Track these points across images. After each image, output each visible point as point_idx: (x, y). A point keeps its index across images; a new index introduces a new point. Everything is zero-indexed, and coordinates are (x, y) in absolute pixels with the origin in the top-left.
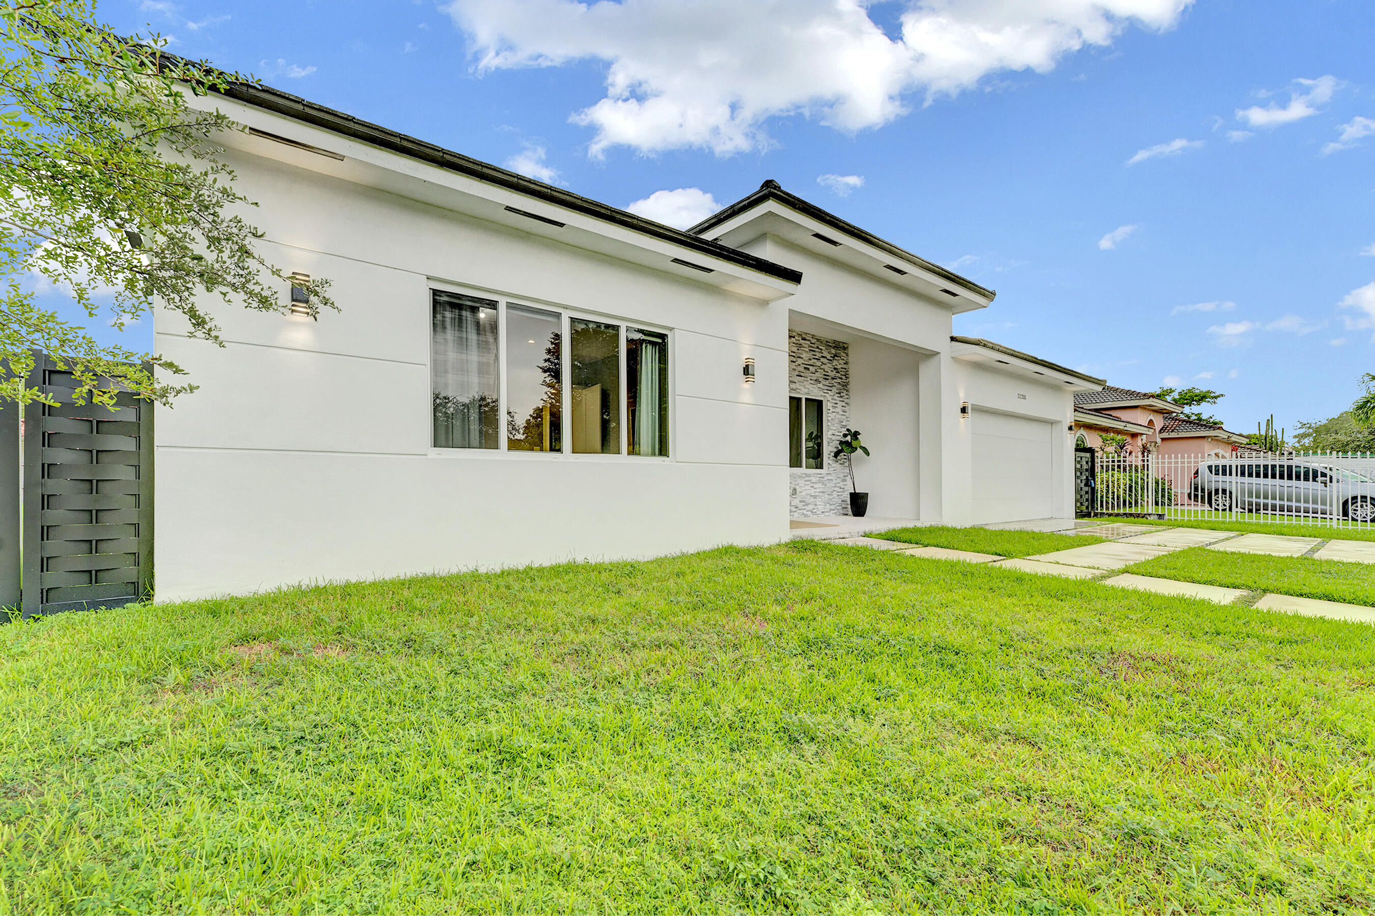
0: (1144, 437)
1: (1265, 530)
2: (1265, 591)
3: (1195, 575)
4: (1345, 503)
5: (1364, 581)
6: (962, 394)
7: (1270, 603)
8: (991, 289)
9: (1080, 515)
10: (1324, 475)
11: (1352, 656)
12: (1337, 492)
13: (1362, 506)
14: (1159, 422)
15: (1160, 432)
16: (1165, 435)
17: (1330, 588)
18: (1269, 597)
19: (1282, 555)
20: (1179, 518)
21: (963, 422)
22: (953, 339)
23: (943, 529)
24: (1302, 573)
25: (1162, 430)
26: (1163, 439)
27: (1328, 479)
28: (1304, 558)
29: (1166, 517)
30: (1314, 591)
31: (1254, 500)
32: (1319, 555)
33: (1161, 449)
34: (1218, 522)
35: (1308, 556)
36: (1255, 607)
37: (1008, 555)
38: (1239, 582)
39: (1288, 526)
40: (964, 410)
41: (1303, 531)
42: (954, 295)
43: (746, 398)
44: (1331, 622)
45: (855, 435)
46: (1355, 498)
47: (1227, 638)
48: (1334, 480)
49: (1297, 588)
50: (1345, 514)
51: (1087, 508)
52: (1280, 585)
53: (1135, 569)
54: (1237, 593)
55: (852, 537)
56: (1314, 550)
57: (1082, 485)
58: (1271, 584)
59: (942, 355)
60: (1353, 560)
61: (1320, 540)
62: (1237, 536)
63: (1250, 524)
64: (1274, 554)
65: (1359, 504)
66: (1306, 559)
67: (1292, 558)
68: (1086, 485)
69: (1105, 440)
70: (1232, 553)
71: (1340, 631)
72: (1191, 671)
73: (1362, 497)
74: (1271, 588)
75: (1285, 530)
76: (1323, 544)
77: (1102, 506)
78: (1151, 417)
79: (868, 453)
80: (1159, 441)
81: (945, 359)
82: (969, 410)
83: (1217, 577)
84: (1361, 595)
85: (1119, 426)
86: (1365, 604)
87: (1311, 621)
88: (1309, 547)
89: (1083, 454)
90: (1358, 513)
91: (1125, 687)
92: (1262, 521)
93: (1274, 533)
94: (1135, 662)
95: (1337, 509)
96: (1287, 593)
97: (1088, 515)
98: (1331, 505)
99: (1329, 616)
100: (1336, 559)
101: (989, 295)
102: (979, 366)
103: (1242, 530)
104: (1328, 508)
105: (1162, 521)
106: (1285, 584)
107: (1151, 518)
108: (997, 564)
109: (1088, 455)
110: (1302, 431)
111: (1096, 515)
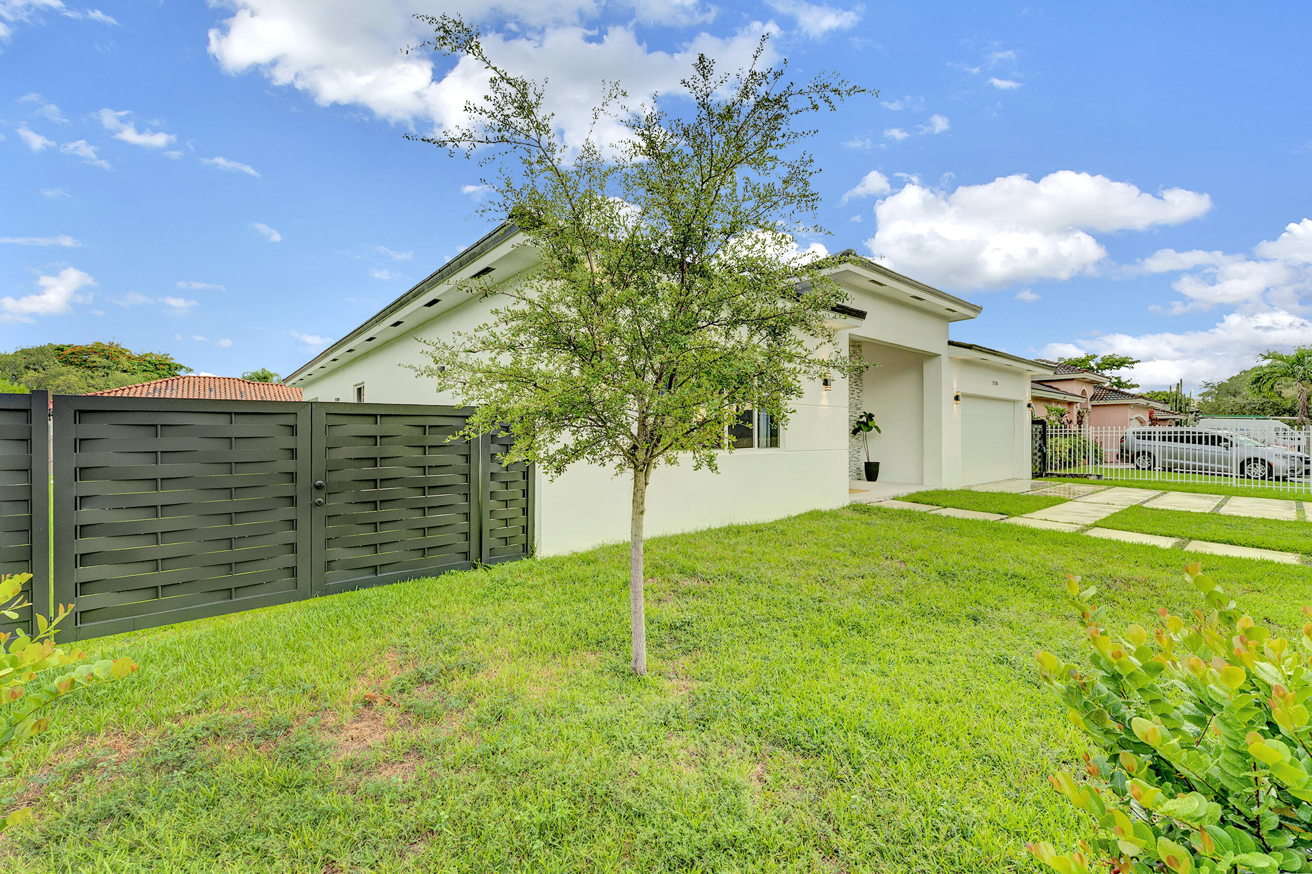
0: (1078, 405)
1: (1182, 488)
2: (1190, 539)
3: (1143, 528)
4: (1242, 464)
5: (1253, 531)
6: (955, 386)
7: (1194, 546)
8: (979, 305)
9: (1035, 476)
10: (1226, 440)
11: (1243, 576)
12: (1236, 455)
13: (1255, 466)
14: (1090, 391)
15: (1091, 400)
16: (1095, 403)
17: (1231, 537)
18: (1193, 542)
19: (1198, 511)
20: (1114, 478)
21: (956, 407)
22: (950, 343)
23: (946, 493)
24: (1214, 526)
25: (1093, 398)
26: (1093, 406)
27: (1229, 444)
28: (1212, 514)
29: (1104, 477)
30: (1221, 538)
31: (1173, 461)
32: (1225, 510)
33: (1092, 414)
34: (1144, 481)
35: (1215, 511)
36: (1186, 549)
37: (1009, 514)
38: (1173, 532)
39: (1200, 485)
40: (957, 398)
41: (1210, 489)
42: (954, 311)
43: (824, 402)
44: (1232, 558)
45: (870, 417)
46: (1249, 460)
47: (1173, 568)
48: (1234, 445)
49: (1211, 537)
50: (1242, 472)
51: (1040, 469)
52: (1199, 535)
53: (1102, 524)
54: (1173, 540)
55: (886, 500)
56: (1219, 506)
57: (1036, 451)
58: (1193, 533)
59: (943, 356)
60: (1247, 515)
61: (1223, 497)
62: (1162, 494)
63: (1169, 483)
64: (1192, 510)
65: (1252, 464)
66: (1214, 515)
67: (1205, 513)
68: (1039, 451)
69: (1050, 411)
70: (1163, 510)
71: (1237, 563)
72: (1158, 585)
73: (1255, 459)
74: (1194, 537)
75: (1197, 489)
76: (1224, 502)
77: (1051, 468)
78: (1084, 388)
79: (879, 431)
80: (1090, 407)
81: (944, 359)
82: (960, 398)
83: (1159, 530)
84: (1250, 541)
85: (1060, 397)
86: (1253, 546)
87: (1220, 558)
88: (1216, 504)
89: (1036, 426)
90: (1252, 471)
91: (1126, 594)
92: (1179, 481)
93: (1189, 491)
94: (1127, 582)
95: (1235, 469)
96: (1205, 540)
97: (1041, 476)
98: (1231, 466)
99: (1231, 555)
100: (1235, 514)
101: (977, 309)
102: (966, 362)
103: (1165, 488)
104: (1229, 467)
105: (1099, 481)
106: (1204, 534)
107: (1091, 478)
108: (1007, 521)
109: (1040, 426)
110: (1206, 390)
111: (1047, 475)
